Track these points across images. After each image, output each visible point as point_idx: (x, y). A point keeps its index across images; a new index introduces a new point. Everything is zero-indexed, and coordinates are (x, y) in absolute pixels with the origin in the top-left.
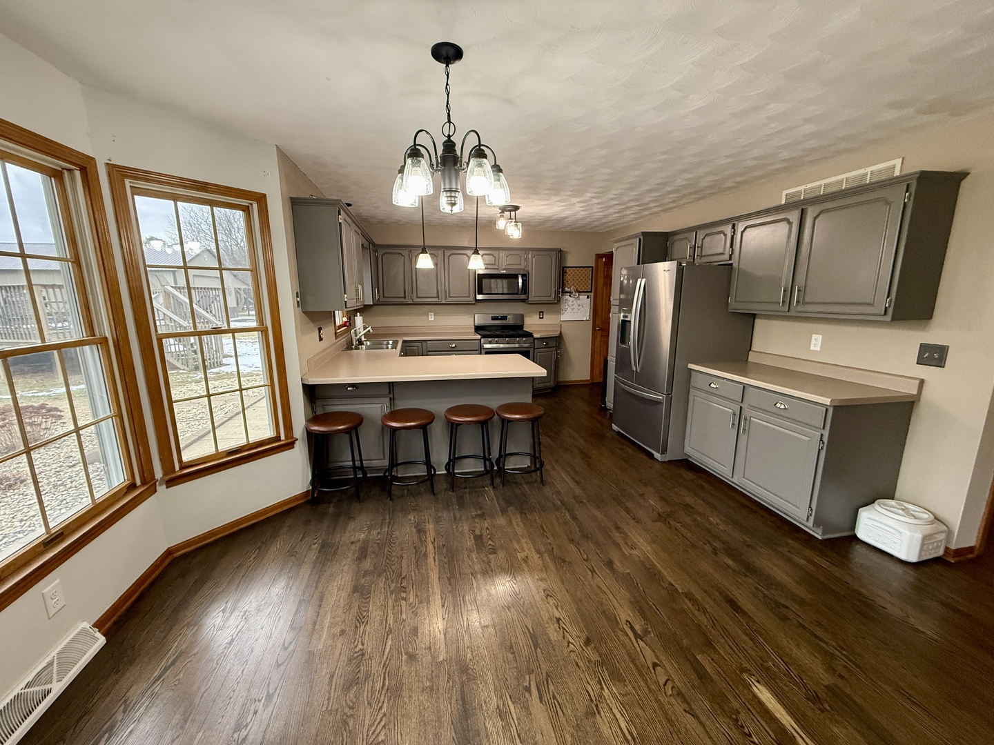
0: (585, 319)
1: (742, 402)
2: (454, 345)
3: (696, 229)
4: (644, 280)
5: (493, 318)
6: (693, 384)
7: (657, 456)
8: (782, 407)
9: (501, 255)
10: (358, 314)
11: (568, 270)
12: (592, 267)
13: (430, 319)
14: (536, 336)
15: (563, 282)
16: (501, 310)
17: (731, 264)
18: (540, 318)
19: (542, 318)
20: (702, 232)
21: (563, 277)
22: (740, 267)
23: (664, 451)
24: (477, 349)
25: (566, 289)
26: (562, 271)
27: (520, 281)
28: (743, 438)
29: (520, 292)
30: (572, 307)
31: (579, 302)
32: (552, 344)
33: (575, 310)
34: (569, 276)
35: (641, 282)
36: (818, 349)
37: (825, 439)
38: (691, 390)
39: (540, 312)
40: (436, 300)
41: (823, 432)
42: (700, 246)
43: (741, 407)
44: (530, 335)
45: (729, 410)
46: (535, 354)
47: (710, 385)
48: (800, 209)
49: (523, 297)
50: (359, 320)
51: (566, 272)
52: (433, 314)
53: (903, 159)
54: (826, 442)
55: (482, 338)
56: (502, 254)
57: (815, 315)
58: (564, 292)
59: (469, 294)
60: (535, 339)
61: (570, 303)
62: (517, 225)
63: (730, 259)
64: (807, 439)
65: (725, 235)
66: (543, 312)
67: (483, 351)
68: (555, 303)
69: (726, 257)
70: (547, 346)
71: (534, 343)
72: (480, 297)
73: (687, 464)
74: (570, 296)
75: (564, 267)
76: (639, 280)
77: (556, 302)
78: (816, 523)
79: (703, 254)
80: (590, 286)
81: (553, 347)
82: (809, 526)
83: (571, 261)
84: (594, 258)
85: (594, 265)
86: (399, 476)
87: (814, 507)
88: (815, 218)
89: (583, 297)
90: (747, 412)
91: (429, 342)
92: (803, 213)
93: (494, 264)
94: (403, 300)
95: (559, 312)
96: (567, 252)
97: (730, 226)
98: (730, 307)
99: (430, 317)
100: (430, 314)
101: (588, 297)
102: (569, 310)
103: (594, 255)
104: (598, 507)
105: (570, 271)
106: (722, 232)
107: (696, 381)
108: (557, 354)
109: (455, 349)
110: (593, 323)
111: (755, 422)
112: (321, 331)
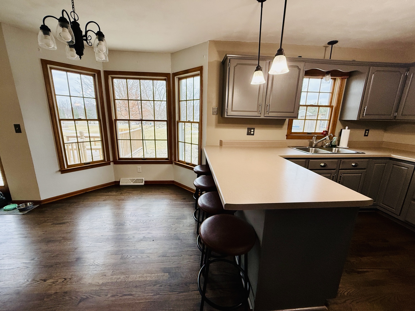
112: (252, 130)
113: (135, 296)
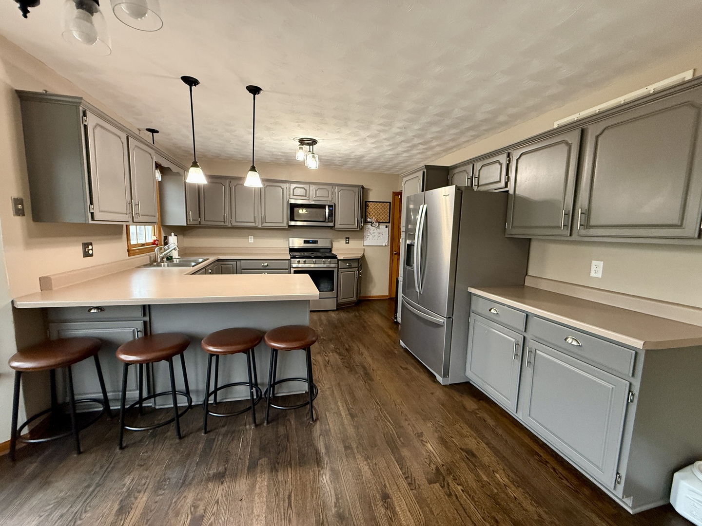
0: (384, 245)
1: (525, 331)
2: (266, 264)
3: (472, 162)
4: (425, 206)
5: (305, 242)
6: (473, 307)
7: (439, 378)
8: (575, 343)
9: (311, 188)
10: (173, 234)
11: (369, 204)
12: (390, 203)
13: (250, 241)
14: (339, 257)
15: (366, 214)
16: (312, 236)
17: (508, 191)
18: (346, 243)
19: (348, 243)
20: (479, 163)
21: (366, 210)
22: (517, 193)
23: (446, 375)
24: (287, 268)
25: (369, 220)
26: (364, 205)
27: (327, 210)
28: (528, 371)
29: (327, 221)
30: (373, 235)
31: (379, 230)
32: (355, 264)
33: (375, 238)
34: (371, 208)
35: (423, 208)
36: (599, 275)
37: (636, 390)
38: (472, 314)
39: (347, 238)
40: (253, 224)
41: (632, 380)
42: (477, 176)
43: (524, 338)
44: (335, 257)
45: (512, 339)
46: (339, 273)
47: (490, 310)
48: (580, 129)
49: (331, 224)
50: (173, 239)
51: (368, 206)
52: (252, 237)
53: (695, 70)
54: (637, 394)
55: (291, 258)
56: (313, 187)
57: (601, 240)
58: (366, 222)
59: (283, 221)
60: (339, 260)
61: (371, 231)
62: (314, 157)
63: (506, 186)
64: (611, 386)
65: (501, 164)
66: (348, 238)
67: (292, 270)
68: (358, 231)
69: (502, 184)
70: (350, 267)
71: (338, 263)
72: (293, 223)
73: (468, 389)
74: (372, 225)
75: (366, 202)
76: (421, 206)
77: (359, 229)
78: (626, 493)
79: (480, 184)
80: (388, 218)
81: (356, 267)
82: (617, 494)
83: (372, 197)
84: (392, 195)
85: (391, 201)
86: (157, 407)
87: (623, 473)
88: (597, 137)
89: (383, 227)
90: (531, 344)
91: (242, 261)
92: (583, 133)
93: (305, 196)
94: (223, 224)
95: (362, 238)
96: (369, 189)
97: (505, 155)
98: (507, 232)
99: (250, 239)
100: (250, 237)
101: (386, 227)
102: (371, 237)
103: (392, 193)
104: (367, 458)
105: (371, 204)
106: (498, 162)
107: (477, 306)
108: (359, 273)
109: (266, 268)
110: (391, 248)
111: (541, 356)
112: (90, 247)
113: (292, 489)
